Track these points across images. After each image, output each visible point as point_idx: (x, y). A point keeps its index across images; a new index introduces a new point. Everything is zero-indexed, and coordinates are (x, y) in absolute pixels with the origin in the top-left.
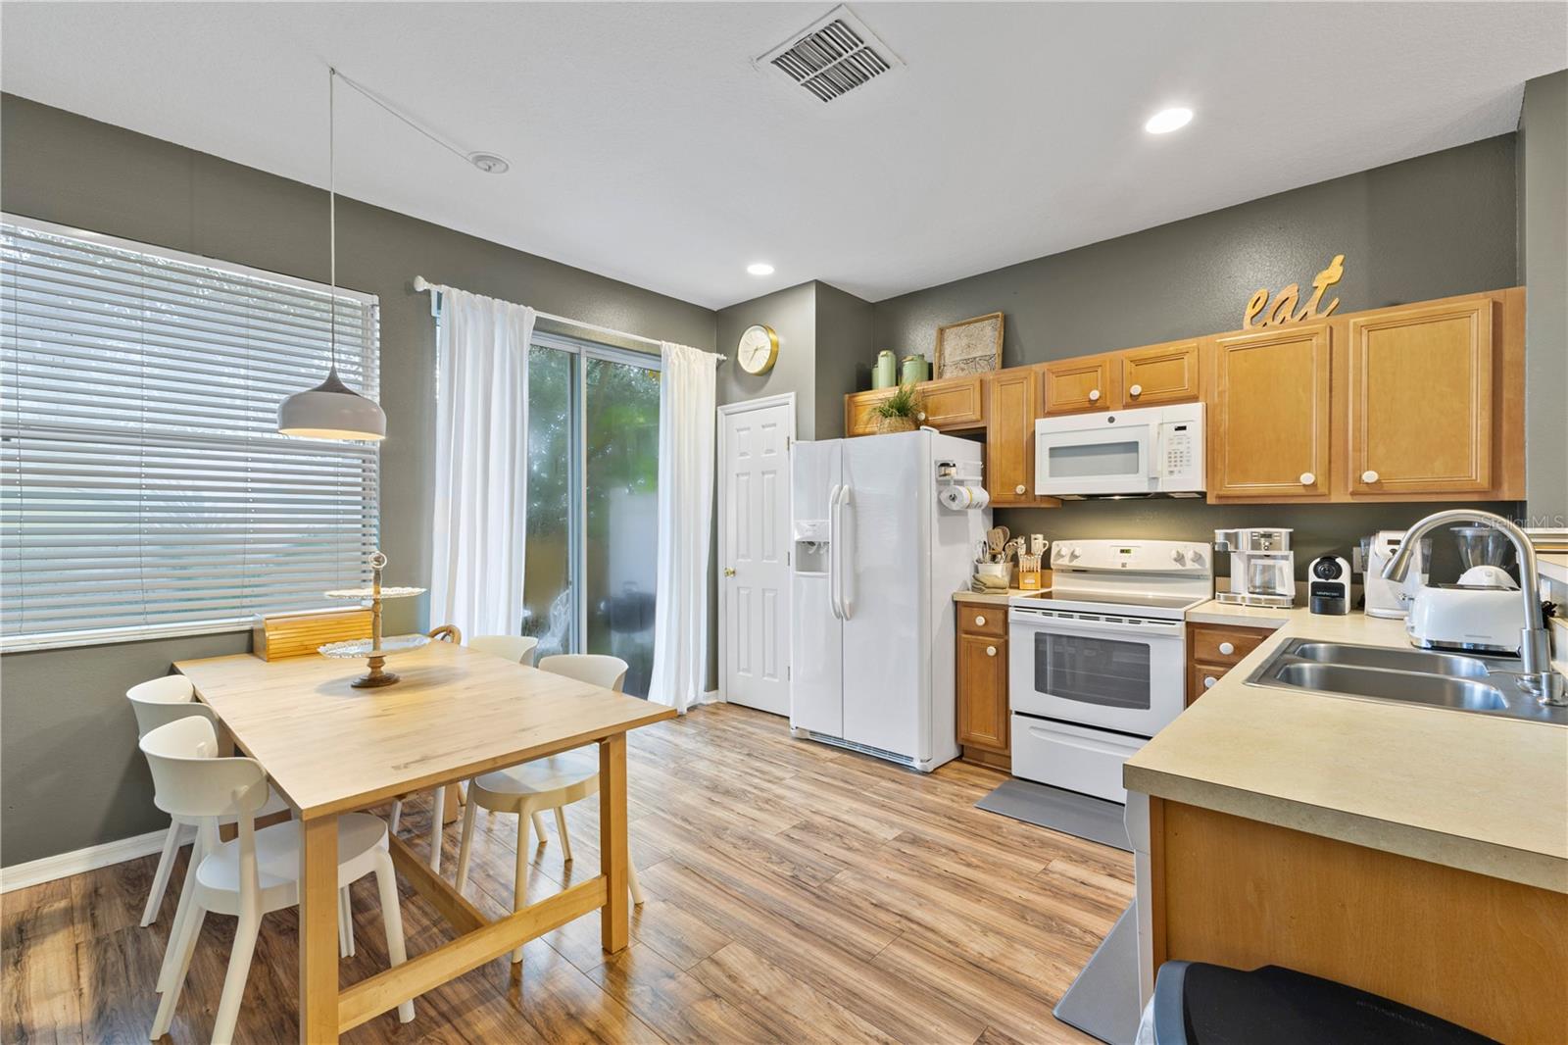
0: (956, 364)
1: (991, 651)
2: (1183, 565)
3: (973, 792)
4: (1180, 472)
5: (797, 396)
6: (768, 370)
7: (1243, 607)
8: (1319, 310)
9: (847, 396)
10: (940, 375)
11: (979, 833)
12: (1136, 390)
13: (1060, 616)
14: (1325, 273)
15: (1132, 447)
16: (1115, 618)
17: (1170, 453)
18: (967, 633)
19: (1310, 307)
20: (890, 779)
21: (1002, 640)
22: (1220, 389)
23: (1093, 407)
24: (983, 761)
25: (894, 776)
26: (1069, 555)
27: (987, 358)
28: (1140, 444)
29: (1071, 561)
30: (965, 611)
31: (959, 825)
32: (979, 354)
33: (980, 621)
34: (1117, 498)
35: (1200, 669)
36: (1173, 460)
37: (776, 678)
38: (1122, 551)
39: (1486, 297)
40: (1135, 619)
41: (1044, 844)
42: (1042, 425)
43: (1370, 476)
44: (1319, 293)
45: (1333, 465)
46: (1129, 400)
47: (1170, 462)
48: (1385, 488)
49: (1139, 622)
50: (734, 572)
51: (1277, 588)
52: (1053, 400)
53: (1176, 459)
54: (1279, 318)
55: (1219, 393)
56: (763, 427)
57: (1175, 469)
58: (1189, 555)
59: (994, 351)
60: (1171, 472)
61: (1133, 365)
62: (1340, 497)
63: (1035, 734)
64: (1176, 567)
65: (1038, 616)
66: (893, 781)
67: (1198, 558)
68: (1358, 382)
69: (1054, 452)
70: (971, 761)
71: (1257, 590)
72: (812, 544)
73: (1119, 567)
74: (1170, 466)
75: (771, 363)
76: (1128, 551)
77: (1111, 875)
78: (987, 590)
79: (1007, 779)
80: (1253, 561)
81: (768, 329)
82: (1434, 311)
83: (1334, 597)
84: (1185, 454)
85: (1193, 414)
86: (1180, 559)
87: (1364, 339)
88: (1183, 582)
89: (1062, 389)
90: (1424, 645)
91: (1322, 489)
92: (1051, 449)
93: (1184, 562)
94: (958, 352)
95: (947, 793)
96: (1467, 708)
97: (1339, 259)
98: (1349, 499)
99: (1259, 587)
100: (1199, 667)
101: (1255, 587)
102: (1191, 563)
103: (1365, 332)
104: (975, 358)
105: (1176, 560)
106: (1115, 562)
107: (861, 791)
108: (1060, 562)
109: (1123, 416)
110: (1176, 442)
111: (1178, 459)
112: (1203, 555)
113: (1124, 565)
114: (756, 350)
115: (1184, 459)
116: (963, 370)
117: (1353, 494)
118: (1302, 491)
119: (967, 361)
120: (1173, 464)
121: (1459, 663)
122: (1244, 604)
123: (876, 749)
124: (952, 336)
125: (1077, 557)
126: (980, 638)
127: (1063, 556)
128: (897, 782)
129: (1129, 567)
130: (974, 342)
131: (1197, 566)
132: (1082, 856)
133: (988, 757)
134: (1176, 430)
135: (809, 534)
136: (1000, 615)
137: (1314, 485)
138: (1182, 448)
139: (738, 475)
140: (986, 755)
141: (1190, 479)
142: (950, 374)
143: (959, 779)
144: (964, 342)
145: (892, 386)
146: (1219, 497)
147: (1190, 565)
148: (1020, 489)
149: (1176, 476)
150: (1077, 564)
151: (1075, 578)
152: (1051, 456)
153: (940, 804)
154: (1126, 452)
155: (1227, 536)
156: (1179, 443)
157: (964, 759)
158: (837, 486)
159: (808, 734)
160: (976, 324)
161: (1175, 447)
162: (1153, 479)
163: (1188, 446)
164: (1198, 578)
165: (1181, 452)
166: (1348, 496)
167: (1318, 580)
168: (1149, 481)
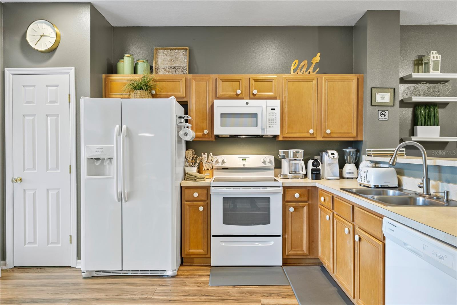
0: (165, 68)
1: (201, 209)
2: (265, 164)
3: (203, 279)
4: (273, 127)
5: (76, 70)
6: (52, 51)
7: (290, 179)
8: (314, 71)
9: (104, 76)
10: (157, 72)
11: (223, 298)
12: (255, 92)
13: (234, 189)
14: (315, 58)
15: (255, 115)
16: (257, 187)
17: (269, 119)
18: (187, 201)
19: (311, 69)
20: (159, 285)
21: (206, 203)
22: (285, 95)
23: (237, 97)
24: (193, 263)
25: (161, 283)
26: (221, 162)
27: (181, 68)
28: (258, 114)
29: (222, 165)
30: (186, 191)
31: (212, 298)
32: (177, 65)
33: (196, 195)
34: (244, 137)
35: (287, 205)
36: (270, 122)
37: (59, 244)
38: (243, 160)
39: (355, 76)
40: (265, 187)
41: (251, 293)
42: (217, 102)
43: (328, 131)
44: (313, 65)
45: (318, 127)
46: (252, 96)
47: (269, 122)
48: (332, 136)
49: (266, 188)
50: (21, 180)
51: (300, 171)
52: (220, 92)
53: (271, 121)
54: (302, 72)
55: (284, 97)
56: (47, 86)
57: (271, 126)
58: (268, 160)
59: (185, 65)
60: (270, 127)
61: (254, 81)
62: (319, 139)
63: (223, 244)
64: (263, 165)
65: (224, 190)
66: (162, 285)
67: (270, 162)
68: (325, 99)
69: (223, 115)
70: (188, 264)
71: (293, 173)
72: (97, 159)
73: (242, 166)
74: (269, 124)
75: (55, 47)
76: (245, 160)
77: (283, 298)
78: (198, 180)
79: (209, 268)
80: (291, 162)
81: (53, 25)
82: (344, 77)
83: (318, 174)
84: (274, 120)
85: (276, 103)
86: (264, 162)
87: (327, 84)
88: (265, 171)
89: (223, 88)
90: (372, 187)
91: (315, 136)
92: (221, 114)
93: (266, 163)
94: (166, 62)
95: (192, 284)
96: (417, 205)
97: (319, 54)
98: (321, 139)
99: (294, 172)
100: (287, 204)
101: (292, 171)
102: (268, 163)
103: (327, 81)
104: (175, 67)
105: (263, 163)
106: (240, 164)
107: (151, 296)
108: (218, 165)
109: (252, 102)
110: (271, 114)
111: (272, 122)
112: (272, 160)
113: (244, 165)
114: (43, 36)
115: (274, 122)
116: (169, 72)
117: (323, 137)
118: (309, 136)
119: (170, 68)
120: (270, 123)
121: (390, 192)
122: (290, 178)
123: (141, 271)
124: (163, 54)
125: (225, 162)
126: (195, 203)
127: (219, 162)
128: (164, 285)
129: (246, 166)
130: (174, 59)
131: (270, 165)
132: (267, 293)
133: (196, 260)
134: (271, 110)
135: (99, 153)
136: (205, 191)
137: (313, 134)
138: (274, 117)
139: (24, 116)
140: (195, 259)
141: (275, 130)
142: (161, 72)
143: (191, 275)
144: (169, 58)
145: (132, 74)
146: (284, 137)
147: (268, 165)
148: (206, 132)
149: (271, 129)
150: (225, 165)
151: (224, 172)
152: (221, 117)
153: (195, 290)
154: (252, 117)
155: (285, 153)
156: (272, 115)
157: (184, 264)
158: (118, 126)
159: (94, 273)
160: (174, 51)
161: (271, 117)
162: (263, 129)
163: (276, 116)
164: (270, 169)
165: (273, 119)
166: (322, 138)
167: (314, 168)
168: (262, 130)
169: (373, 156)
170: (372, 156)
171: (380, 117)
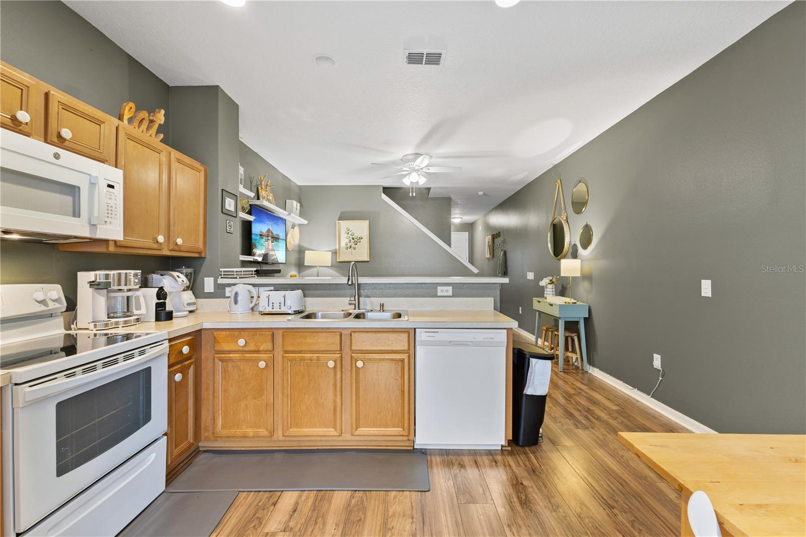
4: (111, 223)
8: (157, 137)
12: (67, 134)
14: (158, 115)
19: (154, 132)
23: (16, 128)
28: (81, 189)
35: (171, 371)
43: (179, 241)
44: (156, 125)
46: (56, 140)
48: (184, 248)
54: (141, 129)
57: (108, 220)
60: (105, 222)
61: (61, 107)
64: (41, 308)
67: (57, 299)
80: (112, 294)
83: (163, 310)
85: (116, 175)
86: (43, 300)
87: (176, 165)
93: (48, 304)
97: (162, 111)
103: (176, 161)
110: (108, 197)
111: (110, 212)
115: (113, 213)
118: (156, 246)
131: (57, 305)
134: (107, 186)
137: (161, 243)
138: (112, 203)
146: (118, 246)
161: (109, 201)
162: (93, 226)
163: (116, 202)
164: (52, 317)
165: (111, 207)
166: (168, 251)
167: (159, 301)
168: (90, 226)
169: (238, 278)
170: (236, 278)
171: (228, 229)
